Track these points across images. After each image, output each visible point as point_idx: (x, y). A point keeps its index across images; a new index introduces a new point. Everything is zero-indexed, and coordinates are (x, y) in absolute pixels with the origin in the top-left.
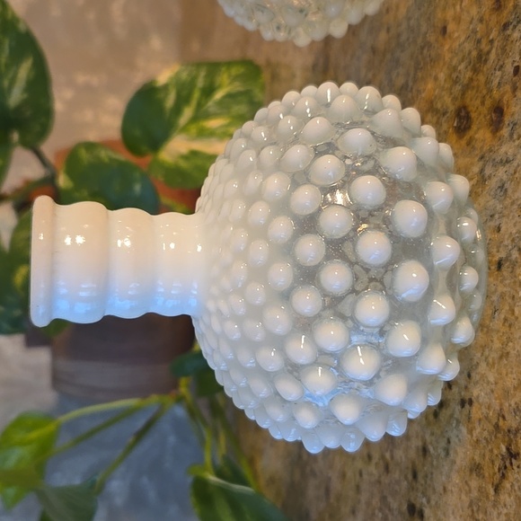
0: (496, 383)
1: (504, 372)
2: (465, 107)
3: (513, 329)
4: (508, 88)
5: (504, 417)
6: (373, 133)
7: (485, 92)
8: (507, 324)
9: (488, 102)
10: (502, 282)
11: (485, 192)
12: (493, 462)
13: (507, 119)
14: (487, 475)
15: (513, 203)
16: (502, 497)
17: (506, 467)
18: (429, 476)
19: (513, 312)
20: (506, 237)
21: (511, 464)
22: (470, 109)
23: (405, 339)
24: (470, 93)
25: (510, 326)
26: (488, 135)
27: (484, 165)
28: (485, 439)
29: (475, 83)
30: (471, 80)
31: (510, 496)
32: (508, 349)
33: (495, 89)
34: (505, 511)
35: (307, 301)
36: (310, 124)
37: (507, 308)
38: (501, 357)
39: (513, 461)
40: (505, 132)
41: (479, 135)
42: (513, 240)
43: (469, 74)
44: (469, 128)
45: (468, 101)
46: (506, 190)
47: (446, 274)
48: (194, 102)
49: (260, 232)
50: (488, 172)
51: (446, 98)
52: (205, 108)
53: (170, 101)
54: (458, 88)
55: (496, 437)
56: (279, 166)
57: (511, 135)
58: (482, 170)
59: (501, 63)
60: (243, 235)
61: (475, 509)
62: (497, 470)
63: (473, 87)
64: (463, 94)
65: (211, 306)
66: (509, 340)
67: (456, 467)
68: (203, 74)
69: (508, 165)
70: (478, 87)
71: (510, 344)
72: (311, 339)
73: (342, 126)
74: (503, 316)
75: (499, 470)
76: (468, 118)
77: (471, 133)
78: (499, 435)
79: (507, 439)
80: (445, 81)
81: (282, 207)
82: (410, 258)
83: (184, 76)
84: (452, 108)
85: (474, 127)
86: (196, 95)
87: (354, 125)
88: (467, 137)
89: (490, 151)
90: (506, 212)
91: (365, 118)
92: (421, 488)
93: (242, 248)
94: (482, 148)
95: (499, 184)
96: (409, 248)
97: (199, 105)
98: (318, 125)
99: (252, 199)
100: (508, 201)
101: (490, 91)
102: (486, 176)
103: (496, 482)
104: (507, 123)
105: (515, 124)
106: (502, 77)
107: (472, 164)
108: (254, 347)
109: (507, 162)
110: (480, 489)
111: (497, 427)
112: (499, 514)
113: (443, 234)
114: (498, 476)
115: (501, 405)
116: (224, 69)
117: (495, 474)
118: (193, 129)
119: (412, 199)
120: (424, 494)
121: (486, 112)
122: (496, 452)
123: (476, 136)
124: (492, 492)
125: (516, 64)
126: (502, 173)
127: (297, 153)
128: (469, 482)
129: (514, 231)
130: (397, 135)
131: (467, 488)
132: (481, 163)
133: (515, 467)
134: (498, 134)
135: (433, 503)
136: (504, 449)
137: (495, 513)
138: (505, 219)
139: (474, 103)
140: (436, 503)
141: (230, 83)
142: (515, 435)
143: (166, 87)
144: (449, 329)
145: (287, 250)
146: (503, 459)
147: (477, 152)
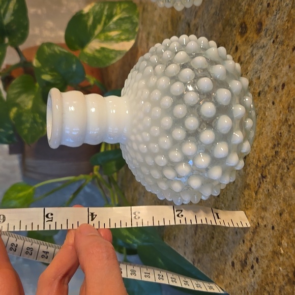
0: (257, 147)
1: (260, 141)
2: (244, 23)
3: (265, 122)
4: (264, 13)
5: (260, 161)
6: (206, 58)
7: (254, 15)
8: (262, 120)
9: (255, 20)
10: (260, 101)
11: (253, 62)
12: (255, 182)
13: (264, 28)
14: (252, 188)
15: (266, 66)
16: (258, 196)
17: (260, 183)
18: (225, 194)
19: (265, 114)
20: (263, 81)
21: (263, 181)
22: (246, 23)
23: (221, 149)
24: (246, 16)
25: (264, 121)
26: (255, 36)
27: (253, 49)
28: (252, 172)
29: (249, 11)
30: (248, 9)
31: (262, 195)
32: (263, 131)
33: (259, 13)
34: (260, 202)
35: (179, 133)
36: (178, 54)
37: (262, 112)
38: (259, 135)
39: (264, 179)
40: (263, 33)
41: (251, 36)
42: (266, 82)
43: (246, 7)
44: (246, 32)
45: (246, 20)
46: (263, 60)
47: (239, 121)
48: (102, 23)
49: (156, 103)
50: (254, 52)
51: (235, 18)
52: (108, 25)
53: (90, 22)
54: (241, 13)
55: (256, 170)
56: (164, 74)
57: (266, 35)
58: (252, 52)
59: (261, 1)
60: (148, 105)
61: (246, 204)
62: (256, 184)
63: (248, 13)
64: (244, 17)
65: (133, 138)
66: (263, 127)
67: (238, 188)
68: (107, 7)
69: (264, 49)
70: (251, 13)
71: (264, 129)
72: (180, 150)
73: (192, 55)
74: (260, 117)
75: (258, 184)
76: (246, 27)
77: (247, 34)
78: (258, 169)
79: (261, 170)
80: (235, 10)
81: (167, 92)
82: (224, 114)
83: (97, 8)
84: (238, 23)
85: (249, 32)
86: (104, 18)
87: (197, 55)
88: (245, 37)
89: (256, 42)
90: (262, 70)
91: (202, 52)
92: (221, 200)
93: (148, 111)
94: (252, 41)
95: (260, 57)
96: (223, 109)
97: (105, 24)
98: (182, 55)
99: (152, 89)
100: (264, 64)
101: (256, 15)
102: (254, 54)
103: (256, 190)
104: (264, 29)
105: (267, 30)
106: (262, 8)
107: (247, 49)
108: (154, 155)
109: (264, 47)
110: (249, 195)
111: (257, 166)
112: (257, 204)
113: (237, 104)
114: (257, 187)
115: (259, 156)
116: (118, 5)
117: (255, 187)
118: (102, 37)
119: (225, 88)
120: (222, 203)
121: (254, 24)
122: (256, 177)
123: (250, 36)
124: (254, 195)
125: (268, 2)
126: (261, 52)
127: (173, 68)
128: (244, 193)
129: (266, 78)
130: (217, 60)
131: (243, 195)
132: (252, 48)
133: (264, 182)
134: (260, 35)
135: (227, 205)
136: (260, 175)
137: (256, 204)
138: (262, 73)
139: (248, 21)
140: (229, 205)
141: (121, 13)
142: (265, 168)
143: (88, 14)
144: (240, 145)
145: (169, 111)
146: (259, 180)
147: (250, 43)
